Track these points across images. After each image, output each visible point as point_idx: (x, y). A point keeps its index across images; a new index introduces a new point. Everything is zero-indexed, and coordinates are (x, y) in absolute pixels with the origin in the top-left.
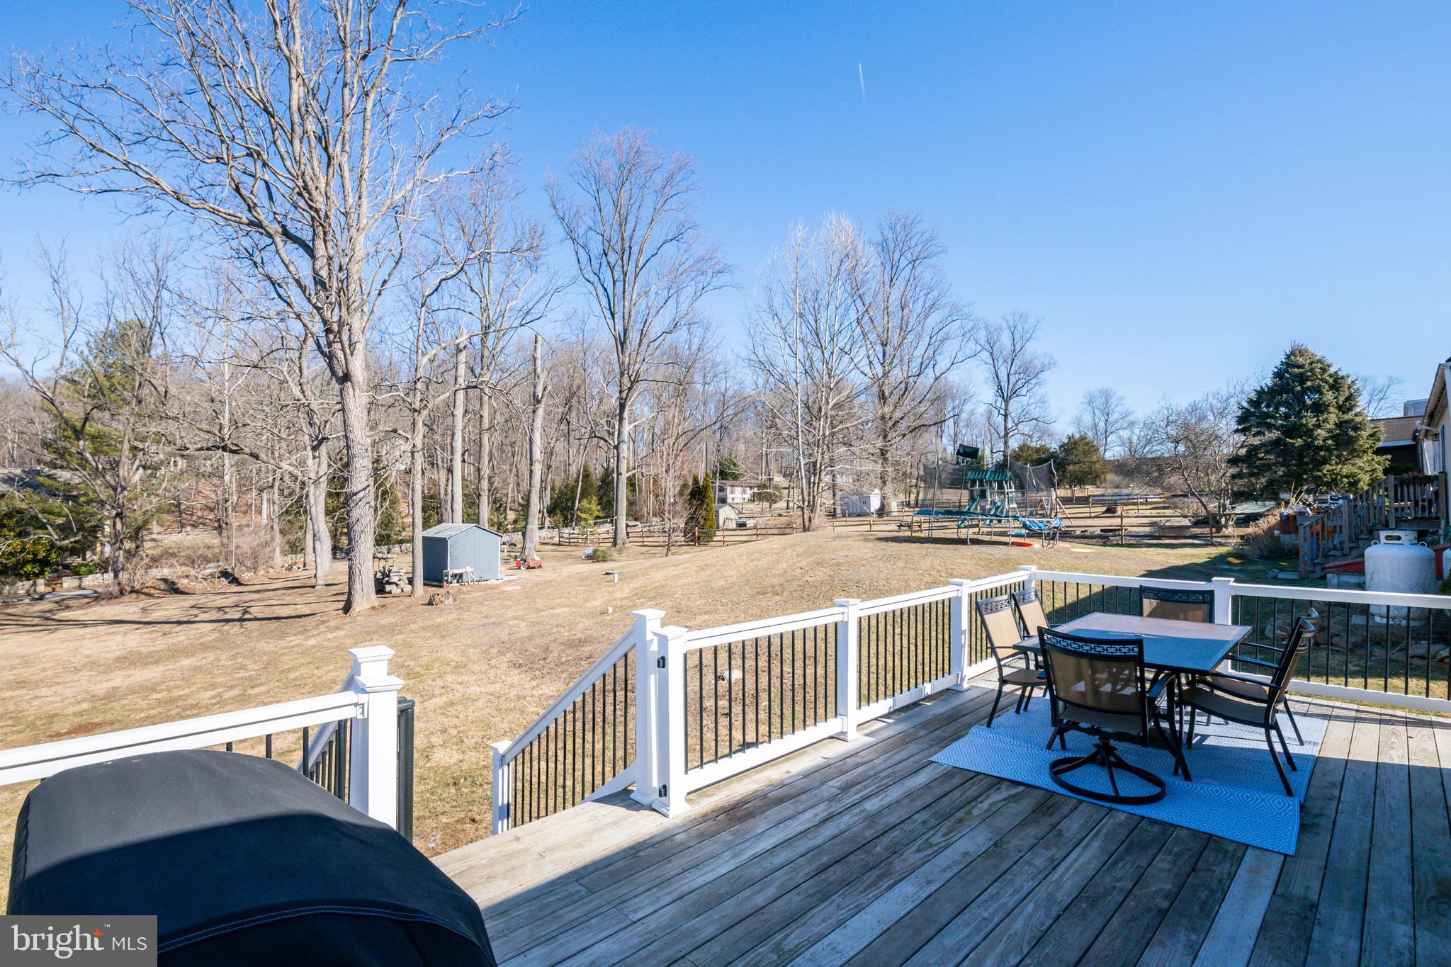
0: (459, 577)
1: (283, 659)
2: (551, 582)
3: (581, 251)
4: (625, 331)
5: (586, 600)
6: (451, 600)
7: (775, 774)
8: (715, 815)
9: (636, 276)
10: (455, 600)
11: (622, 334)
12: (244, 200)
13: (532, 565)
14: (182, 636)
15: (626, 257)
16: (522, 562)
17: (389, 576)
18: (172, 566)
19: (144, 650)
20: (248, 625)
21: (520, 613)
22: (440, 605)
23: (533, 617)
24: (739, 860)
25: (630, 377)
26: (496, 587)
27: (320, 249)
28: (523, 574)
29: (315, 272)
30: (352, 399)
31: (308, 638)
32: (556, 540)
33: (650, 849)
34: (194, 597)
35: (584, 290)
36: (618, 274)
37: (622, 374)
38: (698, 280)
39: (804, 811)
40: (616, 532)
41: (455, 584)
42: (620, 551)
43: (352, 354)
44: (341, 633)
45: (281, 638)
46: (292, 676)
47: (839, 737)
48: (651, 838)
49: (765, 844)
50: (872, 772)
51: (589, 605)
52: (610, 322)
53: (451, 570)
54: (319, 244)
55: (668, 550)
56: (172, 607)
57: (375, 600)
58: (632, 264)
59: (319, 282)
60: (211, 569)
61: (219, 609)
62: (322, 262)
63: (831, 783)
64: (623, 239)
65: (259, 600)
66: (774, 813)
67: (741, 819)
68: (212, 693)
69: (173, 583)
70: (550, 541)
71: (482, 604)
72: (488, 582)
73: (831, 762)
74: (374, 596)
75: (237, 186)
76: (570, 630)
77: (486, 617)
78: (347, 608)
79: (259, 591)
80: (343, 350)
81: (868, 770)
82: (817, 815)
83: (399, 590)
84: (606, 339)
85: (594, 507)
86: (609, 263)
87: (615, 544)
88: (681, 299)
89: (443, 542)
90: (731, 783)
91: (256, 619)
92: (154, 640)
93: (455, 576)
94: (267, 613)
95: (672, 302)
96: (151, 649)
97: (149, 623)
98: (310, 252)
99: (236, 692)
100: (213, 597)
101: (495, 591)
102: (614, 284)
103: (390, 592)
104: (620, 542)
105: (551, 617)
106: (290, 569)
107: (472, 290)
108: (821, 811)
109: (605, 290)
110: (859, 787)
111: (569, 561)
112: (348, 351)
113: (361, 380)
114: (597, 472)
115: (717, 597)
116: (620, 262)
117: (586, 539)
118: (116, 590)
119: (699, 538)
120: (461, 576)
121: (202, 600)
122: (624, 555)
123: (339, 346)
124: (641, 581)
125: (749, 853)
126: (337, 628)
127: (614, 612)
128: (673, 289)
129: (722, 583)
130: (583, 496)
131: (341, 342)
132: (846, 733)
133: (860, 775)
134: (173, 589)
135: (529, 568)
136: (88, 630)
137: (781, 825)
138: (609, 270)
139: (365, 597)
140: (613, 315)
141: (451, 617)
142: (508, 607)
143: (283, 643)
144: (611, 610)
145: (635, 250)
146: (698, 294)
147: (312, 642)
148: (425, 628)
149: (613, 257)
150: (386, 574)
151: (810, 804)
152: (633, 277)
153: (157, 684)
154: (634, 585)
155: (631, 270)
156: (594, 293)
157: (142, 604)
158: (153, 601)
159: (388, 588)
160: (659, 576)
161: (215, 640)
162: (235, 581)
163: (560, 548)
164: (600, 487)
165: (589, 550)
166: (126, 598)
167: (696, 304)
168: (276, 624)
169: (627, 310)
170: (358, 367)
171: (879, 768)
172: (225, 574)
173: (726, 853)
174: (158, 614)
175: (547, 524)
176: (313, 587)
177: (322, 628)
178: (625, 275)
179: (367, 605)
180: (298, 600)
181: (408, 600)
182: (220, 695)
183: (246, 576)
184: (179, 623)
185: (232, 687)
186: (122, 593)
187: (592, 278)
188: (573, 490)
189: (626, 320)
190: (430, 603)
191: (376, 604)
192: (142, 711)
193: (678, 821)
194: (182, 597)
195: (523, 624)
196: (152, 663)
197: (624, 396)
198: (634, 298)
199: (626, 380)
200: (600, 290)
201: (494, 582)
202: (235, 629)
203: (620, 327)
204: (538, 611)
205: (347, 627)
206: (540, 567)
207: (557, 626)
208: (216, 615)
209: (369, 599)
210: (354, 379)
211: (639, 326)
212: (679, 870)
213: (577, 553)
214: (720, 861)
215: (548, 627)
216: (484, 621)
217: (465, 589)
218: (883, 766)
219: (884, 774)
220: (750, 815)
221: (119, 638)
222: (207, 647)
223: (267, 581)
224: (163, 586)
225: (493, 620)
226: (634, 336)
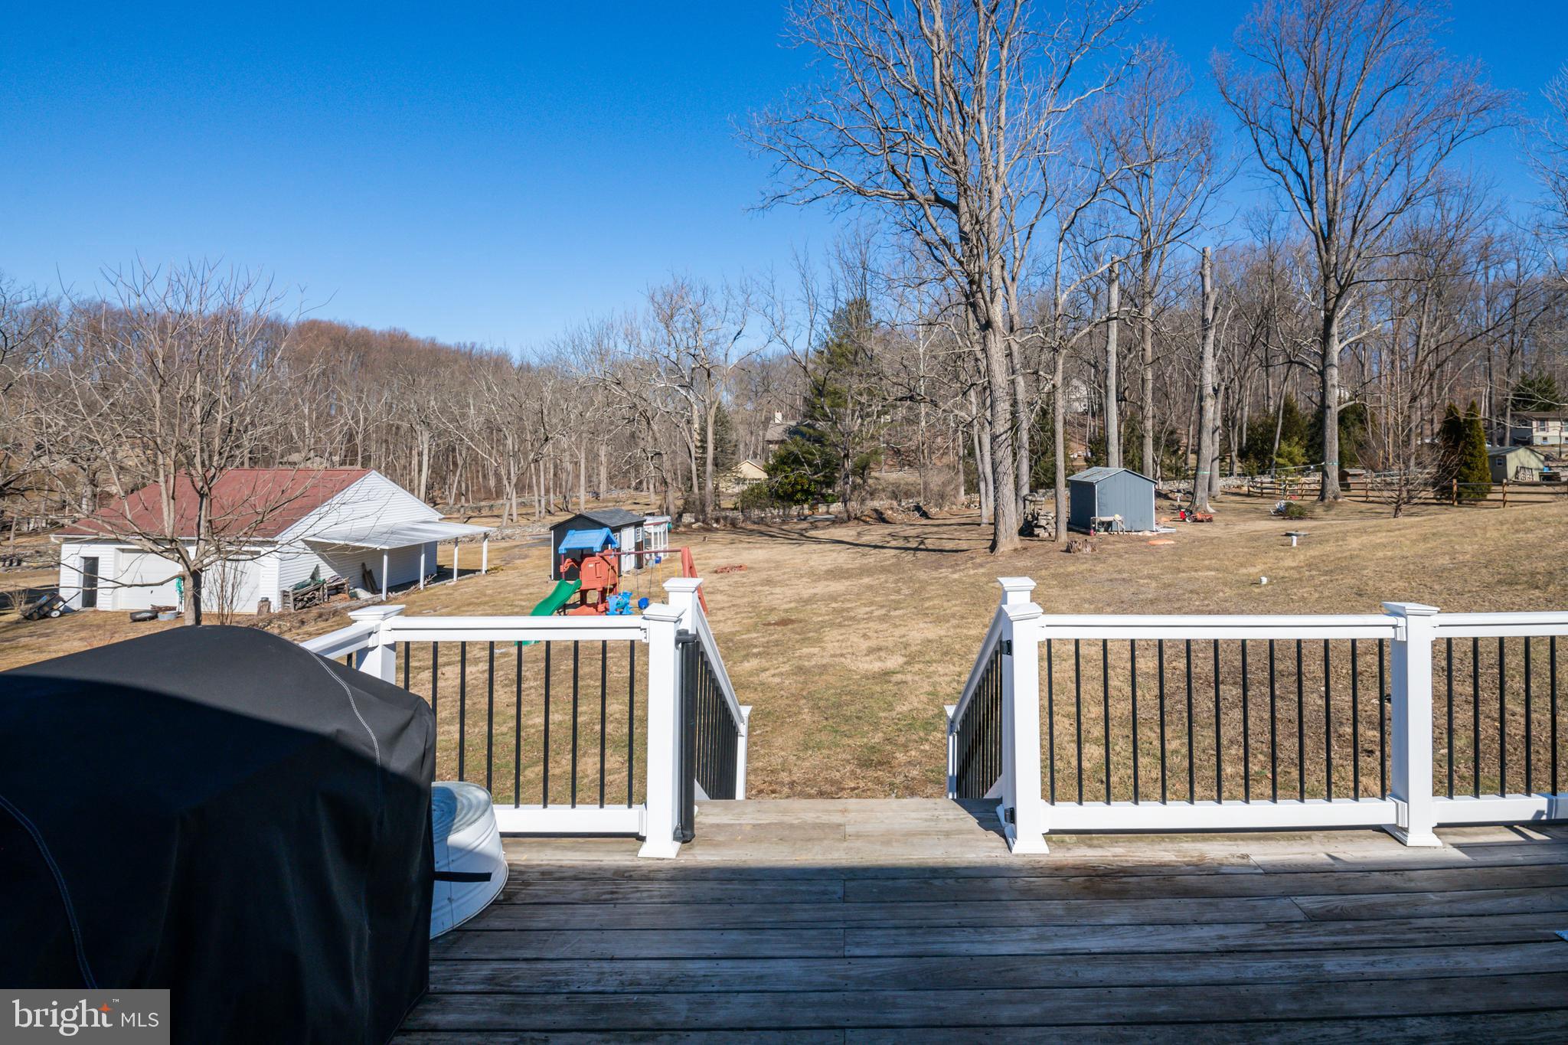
0: (1108, 526)
1: (929, 588)
2: (1212, 539)
3: (1262, 136)
4: (1330, 222)
5: (1242, 565)
6: (1089, 549)
7: (1217, 851)
8: (1073, 873)
9: (1343, 147)
10: (1093, 550)
11: (1325, 228)
12: (899, 178)
13: (1199, 516)
14: (873, 558)
15: (1326, 128)
16: (1188, 514)
17: (1037, 519)
18: (882, 499)
19: (845, 566)
20: (919, 554)
21: (1157, 571)
22: (1078, 553)
23: (1167, 578)
24: (1038, 946)
25: (1339, 282)
26: (1148, 539)
27: (963, 207)
28: (1188, 528)
29: (961, 231)
30: (993, 345)
31: (954, 572)
32: (1245, 489)
33: (950, 882)
34: (894, 526)
35: (1270, 183)
36: (1316, 150)
37: (1327, 278)
38: (1442, 131)
39: (1208, 923)
40: (1323, 484)
41: (1102, 533)
42: (1329, 508)
43: (992, 301)
44: (982, 570)
45: (937, 569)
46: (927, 604)
47: (1393, 833)
48: (966, 868)
49: (1096, 943)
50: (1401, 911)
51: (1243, 571)
52: (1307, 215)
53: (1099, 518)
54: (963, 204)
55: (1398, 509)
56: (876, 533)
57: (1017, 542)
58: (1337, 132)
59: (964, 238)
60: (911, 502)
61: (906, 538)
62: (965, 217)
63: (1300, 900)
64: (1321, 105)
65: (936, 533)
66: (1154, 908)
67: (1100, 894)
68: (868, 609)
69: (881, 513)
70: (1237, 490)
71: (1120, 557)
72: (1140, 534)
73: (1338, 866)
74: (1017, 538)
75: (893, 167)
76: (1205, 598)
77: (1119, 572)
78: (993, 548)
79: (938, 525)
80: (983, 298)
81: (1397, 904)
82: (1222, 937)
83: (1047, 534)
84: (1302, 238)
85: (1298, 451)
86: (1301, 141)
87: (1322, 497)
88: (1415, 163)
89: (1090, 486)
90: (1141, 840)
91: (927, 550)
92: (854, 559)
93: (1102, 523)
94: (937, 545)
95: (1400, 172)
96: (850, 566)
97: (857, 545)
98: (955, 209)
99: (883, 611)
100: (905, 528)
101: (1144, 544)
102: (1310, 165)
103: (1038, 536)
104: (1329, 495)
105: (1189, 580)
106: (968, 507)
107: (1131, 213)
108: (1235, 935)
109: (1299, 175)
110: (1349, 925)
111: (1252, 515)
112: (988, 299)
113: (1001, 325)
114: (1304, 408)
115: (1428, 581)
116: (1318, 135)
117: (1285, 489)
118: (845, 516)
119: (1459, 495)
120: (1110, 524)
121: (897, 529)
122: (1333, 512)
123: (979, 295)
124: (1329, 548)
125: (1058, 945)
126: (981, 565)
127: (1270, 583)
128: (1403, 152)
129: (1445, 561)
130: (1284, 435)
131: (981, 291)
132: (1405, 830)
133: (1371, 907)
134: (881, 518)
135: (1196, 520)
136: (820, 546)
137: (1149, 928)
138: (1303, 151)
139: (1010, 539)
140: (1310, 203)
141: (1085, 566)
142: (1147, 563)
143: (935, 574)
144: (1265, 580)
145: (1340, 114)
146: (1444, 151)
147: (956, 576)
148: (1054, 576)
149: (1306, 132)
150: (1035, 518)
151: (1229, 916)
152: (1338, 151)
153: (840, 596)
154: (1315, 552)
155: (1334, 143)
156: (1283, 184)
157: (859, 529)
158: (868, 527)
159: (1037, 531)
160: (1354, 543)
161: (892, 565)
162: (925, 515)
163: (1248, 500)
164: (1311, 425)
165: (1280, 504)
166: (851, 523)
167: (1442, 164)
168: (939, 555)
169: (1331, 196)
170: (997, 314)
171: (1422, 910)
172: (918, 508)
173: (1032, 930)
174: (868, 538)
175: (1237, 469)
176: (979, 525)
177: (970, 563)
178: (1326, 152)
179: (1011, 547)
180: (963, 536)
181: (1050, 545)
182: (871, 612)
183: (933, 511)
184: (876, 547)
185: (882, 607)
186: (849, 520)
187: (1279, 164)
188: (1270, 429)
189: (1331, 207)
190: (1068, 551)
191: (1019, 546)
192: (821, 615)
193: (1017, 862)
194: (886, 525)
195: (1154, 584)
196: (845, 578)
197: (1331, 306)
198: (1340, 178)
199: (1333, 285)
200: (1291, 178)
201: (1148, 534)
202: (908, 556)
203: (1321, 217)
204: (1179, 571)
205: (988, 566)
206: (1210, 520)
207: (1191, 592)
208: (901, 543)
209: (1012, 540)
210: (995, 325)
211: (1351, 211)
212: (954, 922)
213: (1267, 507)
214: (1014, 936)
215: (1180, 592)
216: (1115, 576)
217: (1111, 539)
218: (1436, 909)
219: (1426, 922)
220: (1121, 894)
221: (835, 555)
222: (884, 570)
223: (949, 516)
224: (875, 515)
225: (1125, 575)
226: (1344, 227)
